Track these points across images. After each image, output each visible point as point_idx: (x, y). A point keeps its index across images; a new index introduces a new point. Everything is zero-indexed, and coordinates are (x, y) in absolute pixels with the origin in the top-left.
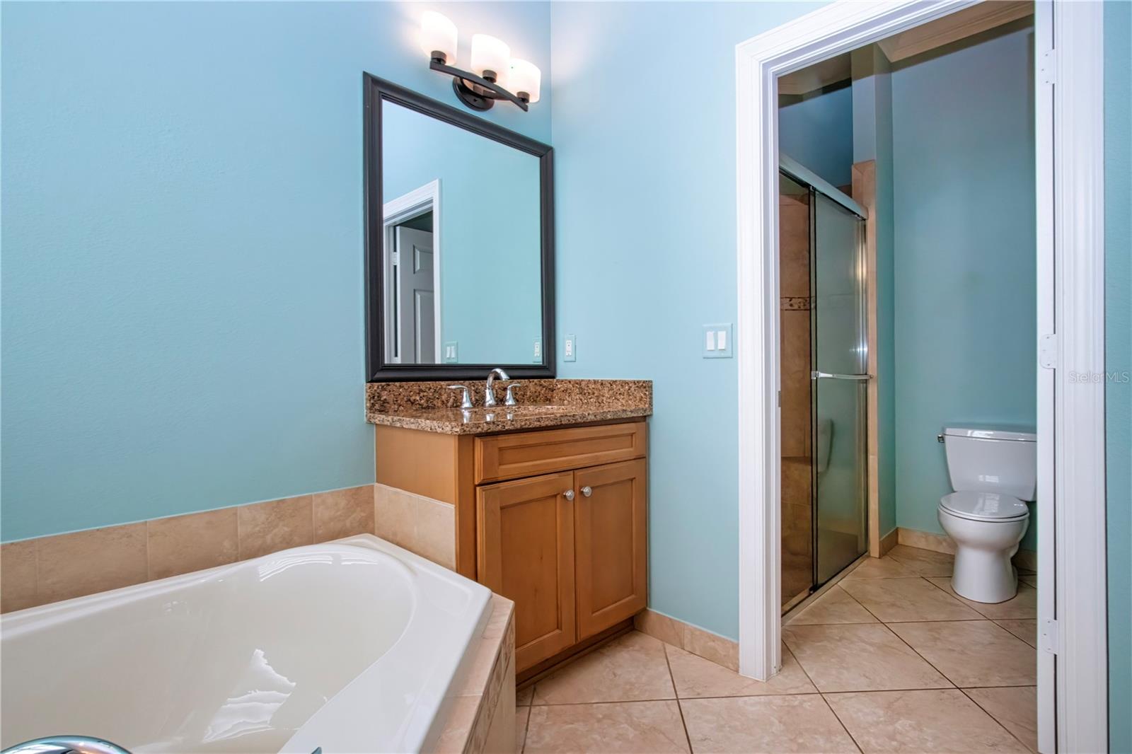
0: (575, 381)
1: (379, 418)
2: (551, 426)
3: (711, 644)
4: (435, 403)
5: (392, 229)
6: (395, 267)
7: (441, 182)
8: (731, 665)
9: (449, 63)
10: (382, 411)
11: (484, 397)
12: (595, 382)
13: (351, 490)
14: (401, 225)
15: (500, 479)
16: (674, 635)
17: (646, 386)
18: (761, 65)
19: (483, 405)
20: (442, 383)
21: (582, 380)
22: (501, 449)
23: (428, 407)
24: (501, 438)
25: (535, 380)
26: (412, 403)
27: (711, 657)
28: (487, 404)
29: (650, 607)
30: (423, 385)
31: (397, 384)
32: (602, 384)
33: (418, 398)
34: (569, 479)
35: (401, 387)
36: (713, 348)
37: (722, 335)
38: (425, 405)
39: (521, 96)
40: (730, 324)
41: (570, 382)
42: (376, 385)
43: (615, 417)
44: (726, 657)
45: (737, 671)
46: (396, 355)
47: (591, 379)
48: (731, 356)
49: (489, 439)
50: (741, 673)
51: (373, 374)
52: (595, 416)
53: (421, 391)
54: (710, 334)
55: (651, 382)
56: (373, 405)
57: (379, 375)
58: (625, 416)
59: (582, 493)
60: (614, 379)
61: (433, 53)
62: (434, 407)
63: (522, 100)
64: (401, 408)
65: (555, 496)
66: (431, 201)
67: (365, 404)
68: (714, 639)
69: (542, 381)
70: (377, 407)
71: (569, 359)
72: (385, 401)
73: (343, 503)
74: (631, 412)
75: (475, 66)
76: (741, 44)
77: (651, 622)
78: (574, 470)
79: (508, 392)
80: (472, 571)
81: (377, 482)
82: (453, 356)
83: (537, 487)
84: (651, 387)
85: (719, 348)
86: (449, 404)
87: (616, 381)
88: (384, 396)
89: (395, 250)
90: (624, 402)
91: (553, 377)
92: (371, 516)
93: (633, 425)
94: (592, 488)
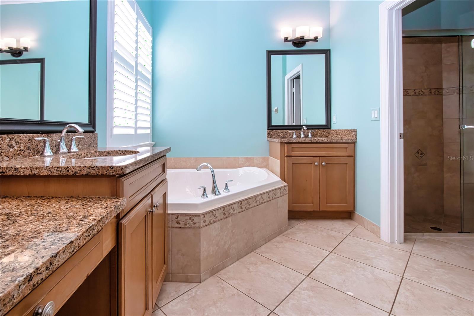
0: (335, 130)
1: (269, 139)
2: (309, 142)
3: (373, 227)
4: (286, 136)
5: (292, 80)
6: (294, 93)
7: (302, 64)
8: (378, 236)
9: (289, 39)
10: (271, 137)
11: (301, 135)
12: (340, 130)
13: (263, 157)
14: (295, 78)
15: (292, 155)
16: (362, 222)
17: (355, 131)
18: (388, 11)
19: (300, 137)
20: (288, 130)
21: (337, 130)
22: (292, 147)
23: (283, 137)
24: (293, 144)
25: (322, 130)
26: (279, 136)
27: (373, 231)
28: (302, 137)
29: (356, 212)
30: (282, 131)
31: (275, 130)
32: (342, 131)
33: (280, 134)
34: (317, 159)
35: (276, 131)
36: (374, 117)
37: (376, 112)
38: (283, 136)
39: (315, 38)
40: (378, 108)
41: (334, 130)
42: (269, 130)
43: (337, 141)
44: (376, 231)
45: (380, 238)
46: (294, 122)
47: (339, 129)
48: (379, 120)
49: (289, 144)
50: (381, 238)
51: (269, 127)
52: (328, 140)
53: (281, 132)
54: (373, 112)
55: (356, 130)
56: (268, 136)
57: (270, 128)
58: (342, 141)
59: (322, 164)
60: (345, 129)
61: (285, 38)
62: (285, 137)
63: (316, 39)
64: (276, 137)
65: (312, 163)
66: (300, 71)
67: (266, 135)
68: (374, 225)
69: (325, 130)
70: (269, 136)
71: (334, 123)
72: (271, 135)
73: (261, 160)
74: (345, 140)
75: (298, 35)
76: (380, 5)
77: (356, 217)
78: (319, 157)
79: (310, 133)
80: (284, 179)
81: (270, 156)
82: (305, 122)
83: (305, 160)
84: (356, 132)
85: (375, 117)
86: (290, 136)
87: (345, 130)
88: (271, 133)
89: (293, 87)
90: (348, 137)
91: (330, 129)
92: (268, 164)
93: (347, 145)
94: (326, 164)
